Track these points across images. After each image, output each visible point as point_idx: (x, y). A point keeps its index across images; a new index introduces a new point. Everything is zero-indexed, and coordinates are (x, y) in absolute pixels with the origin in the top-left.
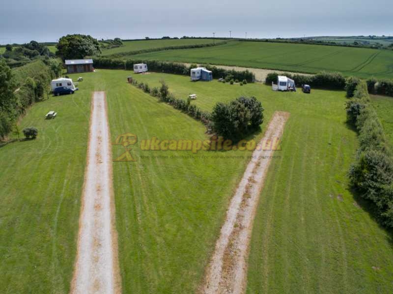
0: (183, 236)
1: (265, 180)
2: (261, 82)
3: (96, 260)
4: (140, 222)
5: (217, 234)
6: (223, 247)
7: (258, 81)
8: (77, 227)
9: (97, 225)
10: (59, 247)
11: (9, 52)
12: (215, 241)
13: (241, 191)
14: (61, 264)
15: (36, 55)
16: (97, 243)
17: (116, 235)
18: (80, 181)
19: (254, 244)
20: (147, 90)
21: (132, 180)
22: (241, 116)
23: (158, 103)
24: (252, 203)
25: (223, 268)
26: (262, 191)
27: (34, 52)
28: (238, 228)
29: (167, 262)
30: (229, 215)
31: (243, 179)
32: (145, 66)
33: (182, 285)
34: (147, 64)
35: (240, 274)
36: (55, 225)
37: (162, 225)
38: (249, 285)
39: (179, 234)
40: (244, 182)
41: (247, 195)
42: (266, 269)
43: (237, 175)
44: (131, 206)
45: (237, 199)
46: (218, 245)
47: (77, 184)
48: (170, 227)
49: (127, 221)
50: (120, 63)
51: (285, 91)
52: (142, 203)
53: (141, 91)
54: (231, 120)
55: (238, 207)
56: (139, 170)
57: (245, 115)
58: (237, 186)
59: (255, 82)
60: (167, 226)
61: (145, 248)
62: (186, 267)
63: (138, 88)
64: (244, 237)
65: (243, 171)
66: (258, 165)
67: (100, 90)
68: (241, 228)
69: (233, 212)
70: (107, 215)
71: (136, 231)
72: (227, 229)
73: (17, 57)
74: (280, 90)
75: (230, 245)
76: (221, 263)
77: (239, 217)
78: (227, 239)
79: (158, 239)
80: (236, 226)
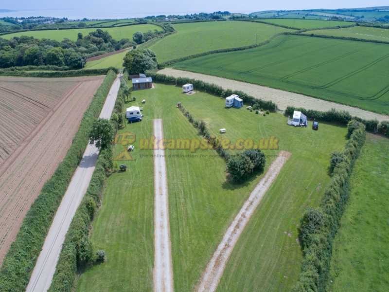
0: (199, 248)
1: (251, 217)
2: (282, 111)
3: (162, 254)
4: (181, 238)
5: (216, 249)
6: (217, 256)
7: (280, 110)
8: (154, 237)
9: (162, 237)
10: (148, 247)
11: (81, 40)
12: (214, 252)
13: (235, 223)
14: (150, 254)
15: (101, 43)
16: (162, 246)
17: (170, 243)
18: (153, 207)
19: (232, 256)
20: (191, 120)
21: (179, 210)
22: (246, 167)
23: (197, 136)
24: (239, 232)
25: (215, 266)
26: (247, 224)
27: (100, 40)
28: (227, 246)
29: (191, 260)
30: (224, 238)
31: (238, 215)
32: (192, 86)
33: (196, 271)
34: (193, 84)
35: (221, 269)
36: (145, 235)
37: (191, 240)
38: (223, 275)
39: (198, 246)
40: (239, 216)
41: (237, 226)
42: (233, 269)
43: (235, 211)
44: (177, 228)
45: (231, 229)
46: (215, 254)
47: (151, 210)
48: (195, 242)
49: (175, 236)
50: (172, 79)
51: (297, 126)
52: (183, 226)
53: (187, 119)
54: (239, 170)
55: (230, 234)
56: (182, 202)
57: (249, 166)
58: (234, 218)
59: (277, 111)
60: (193, 241)
61: (182, 251)
62: (199, 263)
63: (184, 115)
64: (228, 252)
65: (241, 208)
66: (251, 204)
67: (158, 118)
68: (228, 246)
69: (227, 236)
70: (166, 231)
71: (179, 241)
72: (221, 246)
73: (87, 45)
74: (293, 125)
75: (221, 255)
76: (214, 263)
77: (229, 240)
78: (220, 252)
79: (189, 248)
80: (226, 245)
